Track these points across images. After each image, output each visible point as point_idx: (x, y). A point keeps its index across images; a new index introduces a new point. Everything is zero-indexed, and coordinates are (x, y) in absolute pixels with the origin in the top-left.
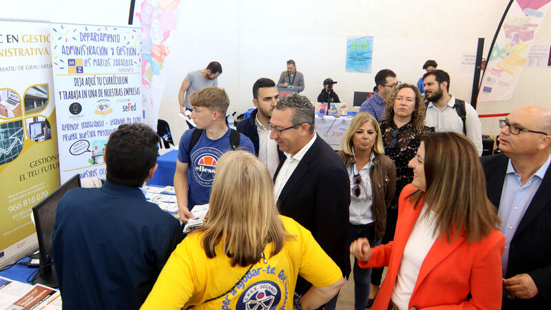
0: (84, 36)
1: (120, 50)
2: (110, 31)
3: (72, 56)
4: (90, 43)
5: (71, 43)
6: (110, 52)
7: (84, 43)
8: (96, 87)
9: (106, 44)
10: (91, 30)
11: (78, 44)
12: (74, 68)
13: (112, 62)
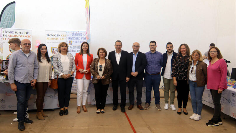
0: (73, 34)
1: (82, 38)
2: (80, 33)
3: (70, 40)
4: (74, 36)
5: (70, 36)
6: (79, 39)
7: (73, 36)
8: (75, 49)
9: (78, 36)
10: (75, 32)
11: (71, 36)
12: (70, 43)
13: (79, 42)
